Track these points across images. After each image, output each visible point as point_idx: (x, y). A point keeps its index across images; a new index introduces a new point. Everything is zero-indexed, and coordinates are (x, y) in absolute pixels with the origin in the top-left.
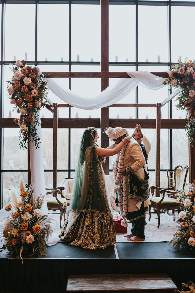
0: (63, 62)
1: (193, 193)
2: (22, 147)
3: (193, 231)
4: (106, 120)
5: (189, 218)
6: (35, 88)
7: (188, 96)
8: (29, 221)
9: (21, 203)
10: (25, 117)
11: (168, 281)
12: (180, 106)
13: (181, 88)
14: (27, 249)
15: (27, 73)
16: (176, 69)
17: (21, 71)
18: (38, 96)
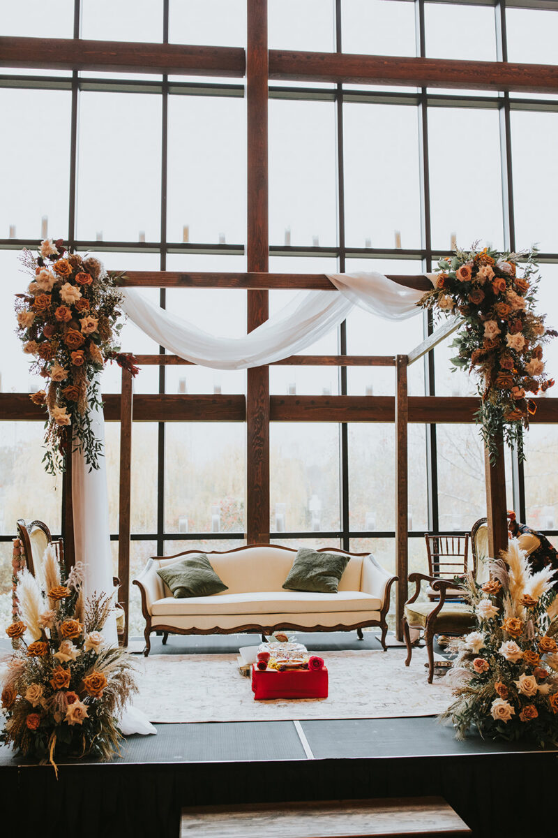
0: (144, 243)
1: (500, 583)
2: (49, 466)
3: (503, 683)
4: (262, 398)
5: (492, 649)
6: (91, 312)
7: (480, 336)
8: (73, 665)
9: (49, 615)
10: (62, 388)
11: (445, 814)
12: (461, 361)
13: (463, 316)
14: (68, 741)
15: (70, 275)
16: (449, 268)
17: (56, 268)
18: (98, 332)
